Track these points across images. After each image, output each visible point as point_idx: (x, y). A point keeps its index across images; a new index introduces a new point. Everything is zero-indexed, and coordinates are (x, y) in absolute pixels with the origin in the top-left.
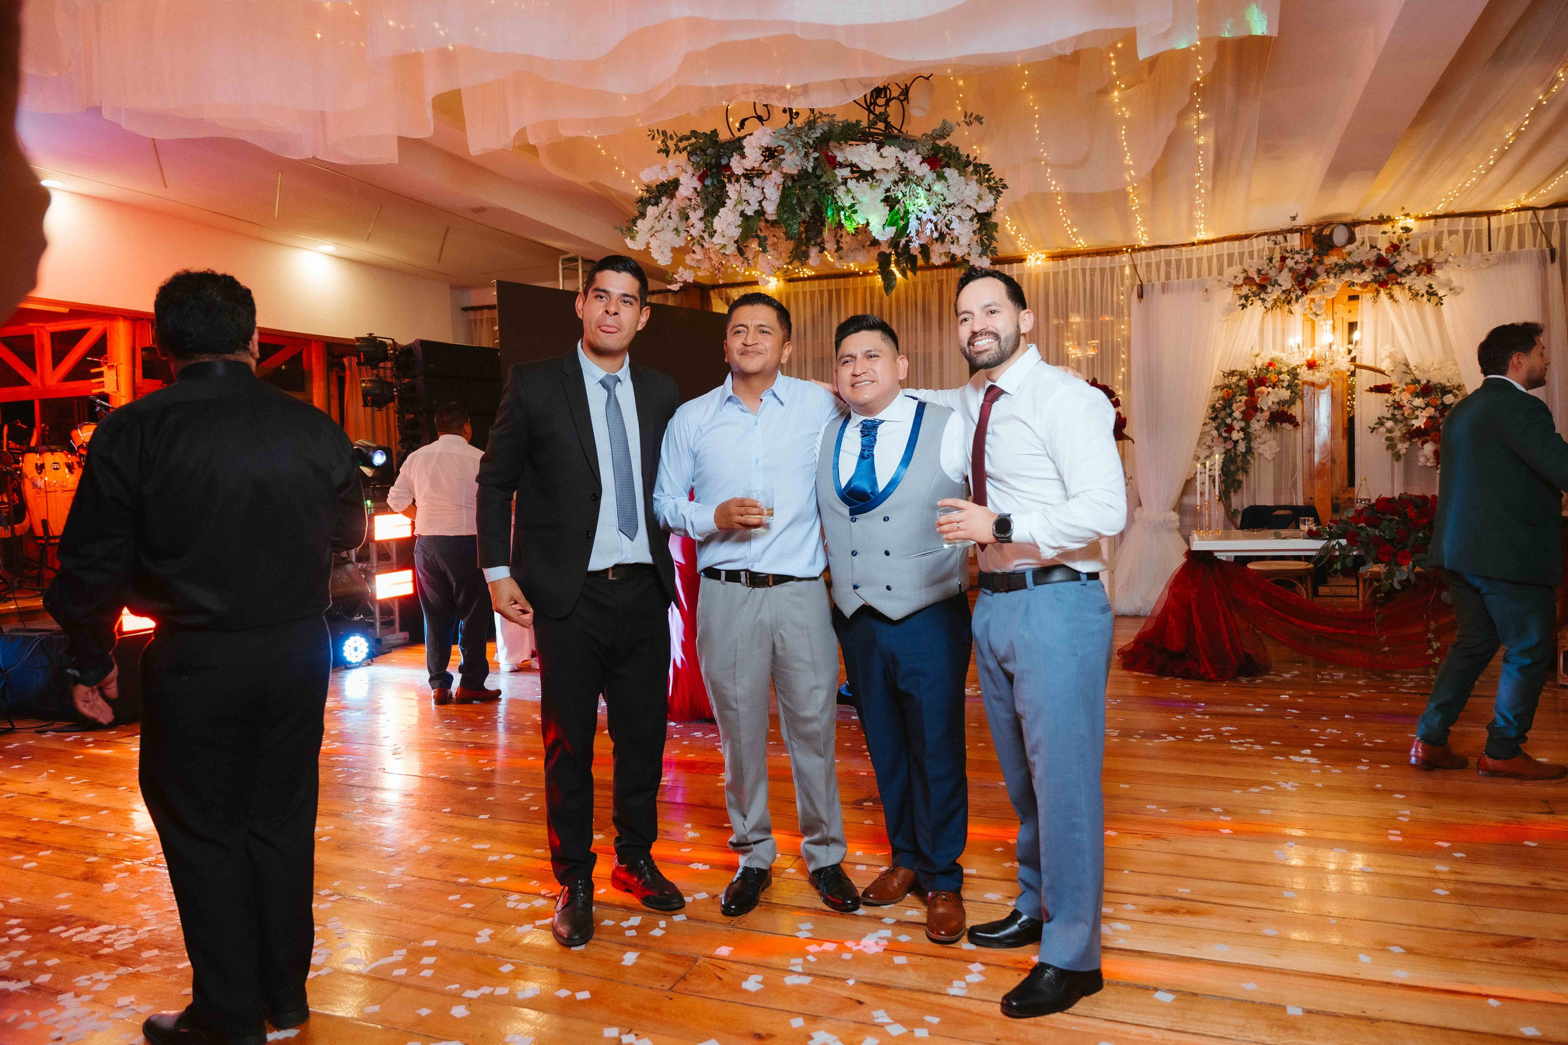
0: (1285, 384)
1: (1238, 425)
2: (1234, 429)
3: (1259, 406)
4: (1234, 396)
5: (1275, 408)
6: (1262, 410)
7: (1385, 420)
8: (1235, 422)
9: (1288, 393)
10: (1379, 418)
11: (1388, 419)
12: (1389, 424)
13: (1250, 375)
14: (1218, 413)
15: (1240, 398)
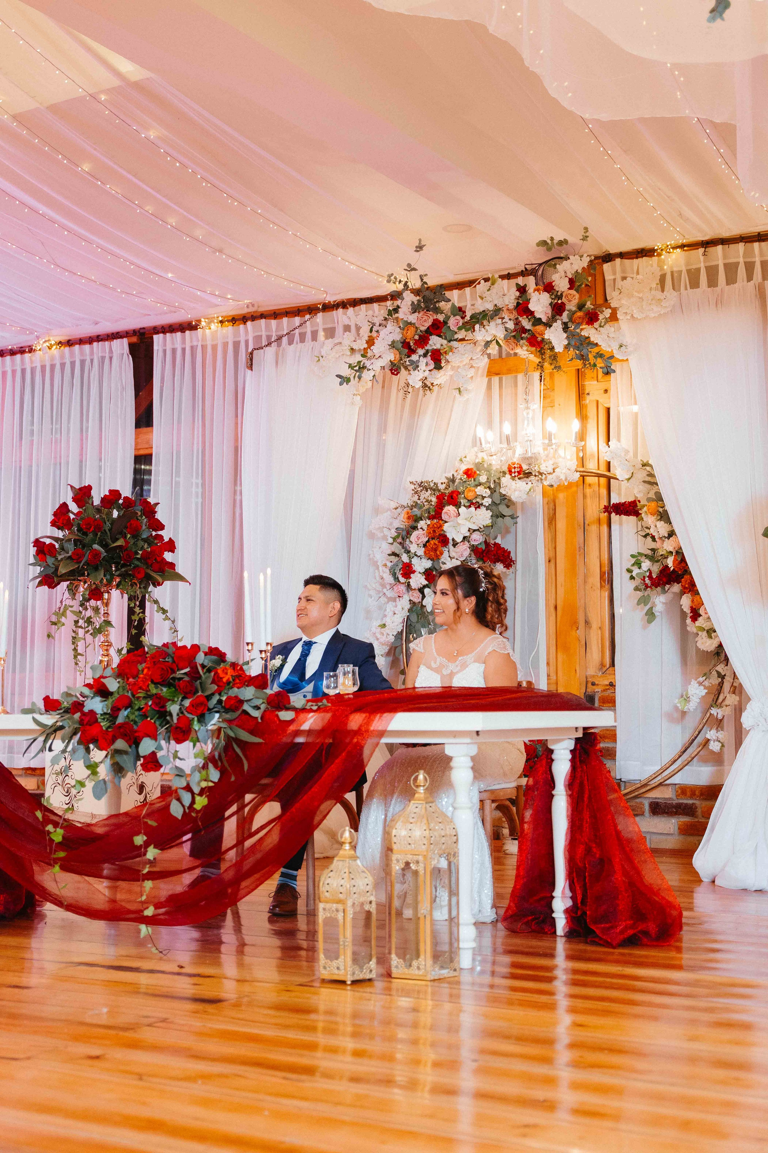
0: (487, 502)
1: (421, 565)
2: (414, 572)
3: (450, 536)
4: (418, 519)
5: (477, 539)
6: (455, 542)
7: (643, 559)
8: (415, 561)
9: (489, 513)
10: (633, 556)
11: (646, 556)
12: (646, 564)
13: (442, 487)
14: (397, 548)
15: (422, 524)
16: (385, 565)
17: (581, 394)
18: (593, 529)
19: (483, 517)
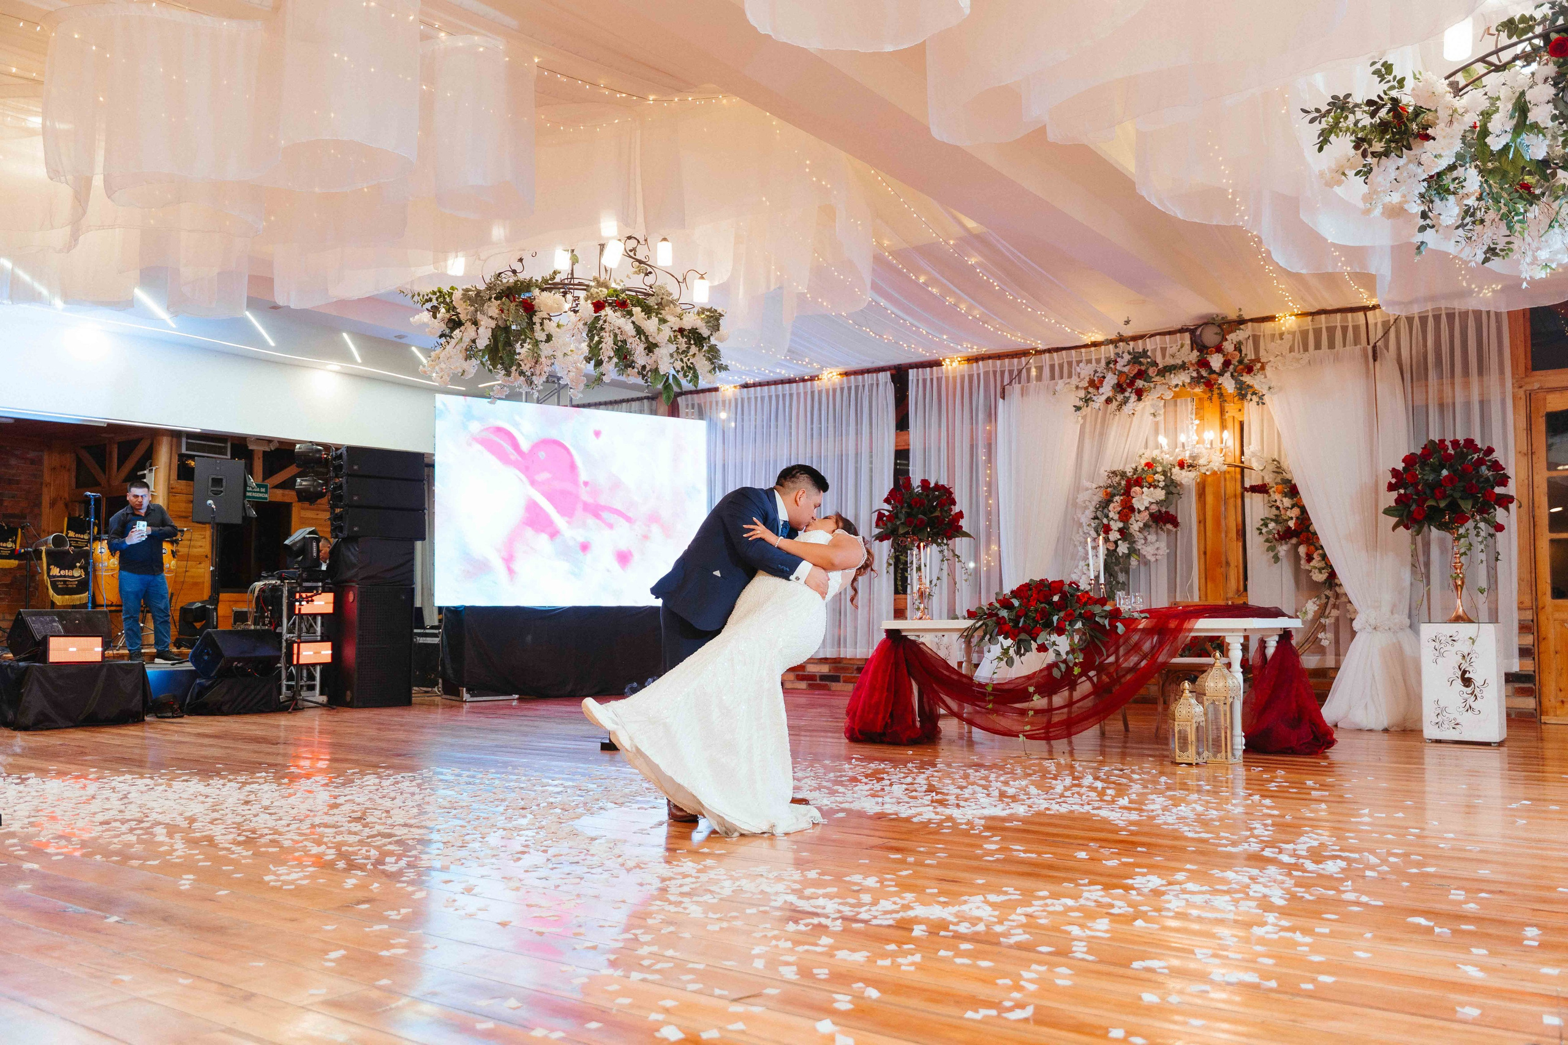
0: (1162, 484)
1: (1116, 525)
2: (1111, 530)
3: (1136, 506)
4: (1114, 495)
5: (1154, 508)
6: (1139, 511)
7: (1267, 521)
8: (1112, 523)
9: (1164, 492)
10: (1262, 520)
11: (1269, 520)
12: (1271, 525)
13: (1129, 474)
14: (1099, 514)
15: (1117, 498)
16: (1089, 525)
17: (1222, 412)
18: (1232, 501)
19: (1160, 494)
